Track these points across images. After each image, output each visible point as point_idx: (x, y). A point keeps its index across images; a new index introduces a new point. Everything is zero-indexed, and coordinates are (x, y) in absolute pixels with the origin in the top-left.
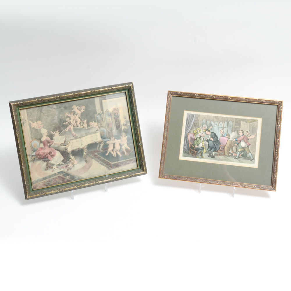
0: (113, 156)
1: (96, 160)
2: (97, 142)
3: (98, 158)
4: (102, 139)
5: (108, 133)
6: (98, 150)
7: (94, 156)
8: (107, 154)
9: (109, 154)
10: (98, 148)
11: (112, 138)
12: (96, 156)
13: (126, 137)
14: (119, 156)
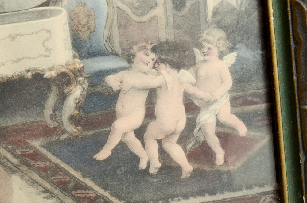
0: (143, 165)
1: (34, 183)
2: (47, 75)
3: (45, 169)
4: (82, 58)
5: (120, 26)
6: (51, 124)
7: (24, 155)
8: (104, 154)
9: (115, 150)
10: (48, 111)
11: (140, 56)
12: (36, 156)
13: (231, 58)
14: (179, 169)
